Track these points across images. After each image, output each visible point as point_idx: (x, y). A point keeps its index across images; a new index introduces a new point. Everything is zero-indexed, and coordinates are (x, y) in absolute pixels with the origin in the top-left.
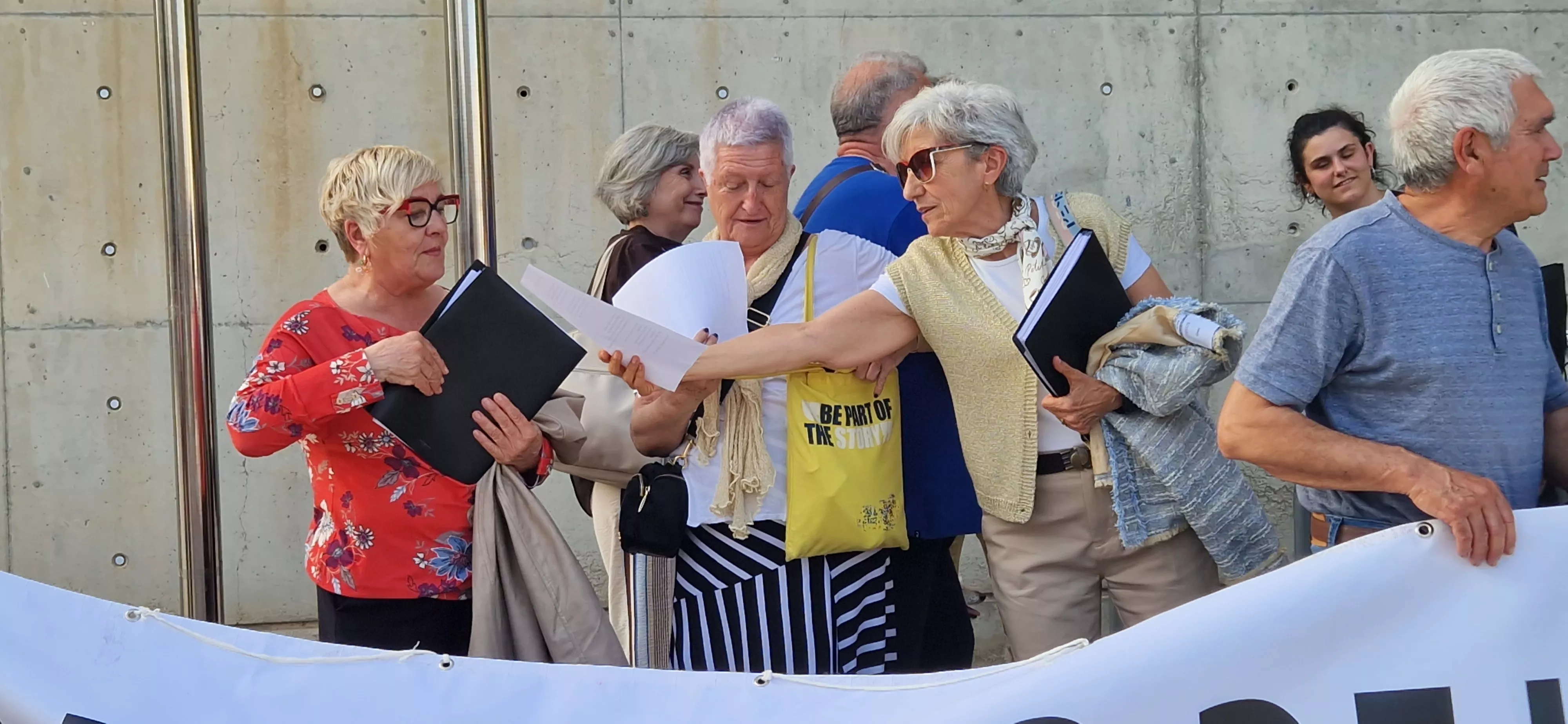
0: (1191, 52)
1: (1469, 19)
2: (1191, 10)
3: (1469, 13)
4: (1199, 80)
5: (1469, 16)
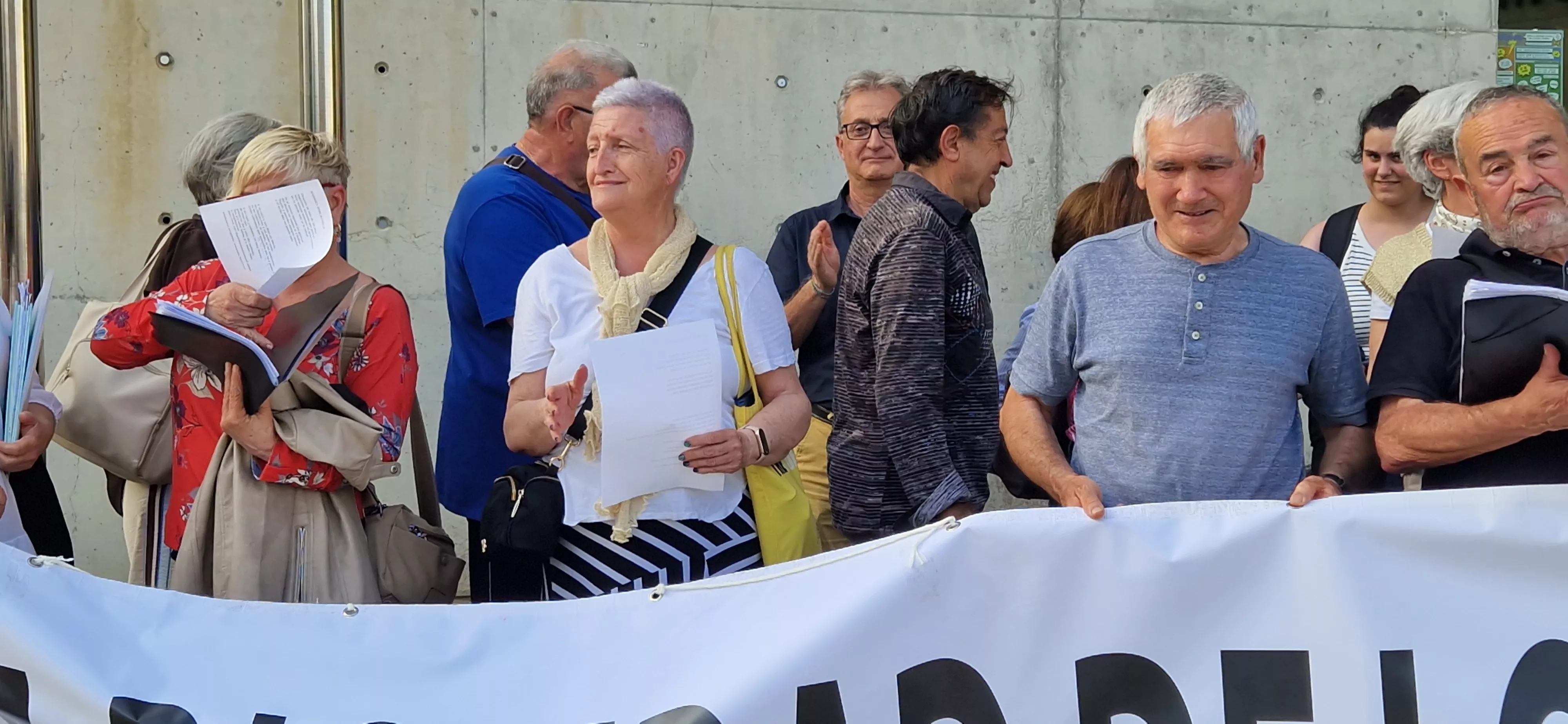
0: (1052, 54)
2: (1052, 13)
4: (1058, 82)
5: (1316, 31)
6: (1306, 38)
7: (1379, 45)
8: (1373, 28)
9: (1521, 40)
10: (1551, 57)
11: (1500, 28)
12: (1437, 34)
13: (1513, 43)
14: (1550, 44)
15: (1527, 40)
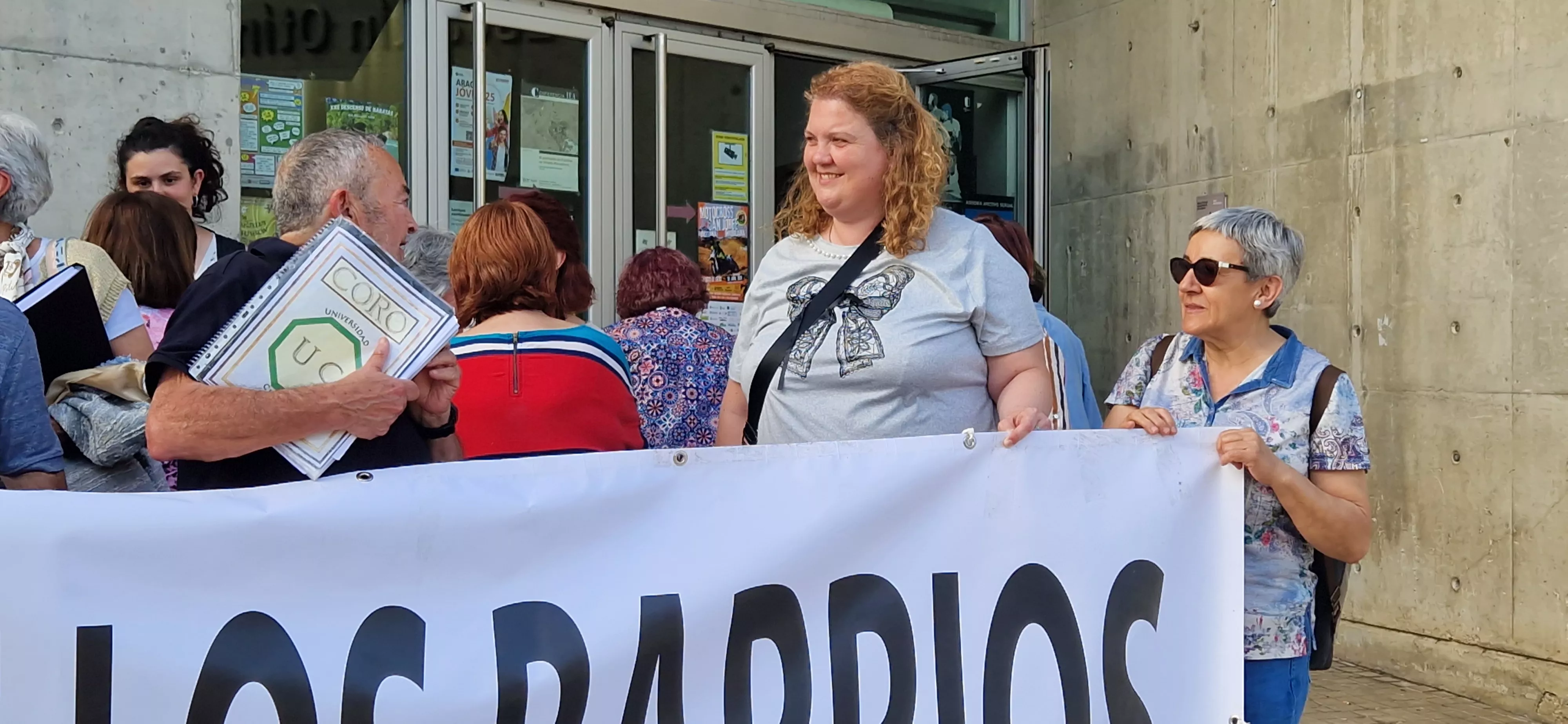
1: (54, 61)
3: (55, 55)
5: (54, 58)
6: (43, 65)
7: (121, 79)
8: (115, 61)
9: (264, 85)
10: (293, 104)
11: (242, 71)
12: (181, 73)
13: (256, 88)
14: (292, 92)
15: (270, 86)
